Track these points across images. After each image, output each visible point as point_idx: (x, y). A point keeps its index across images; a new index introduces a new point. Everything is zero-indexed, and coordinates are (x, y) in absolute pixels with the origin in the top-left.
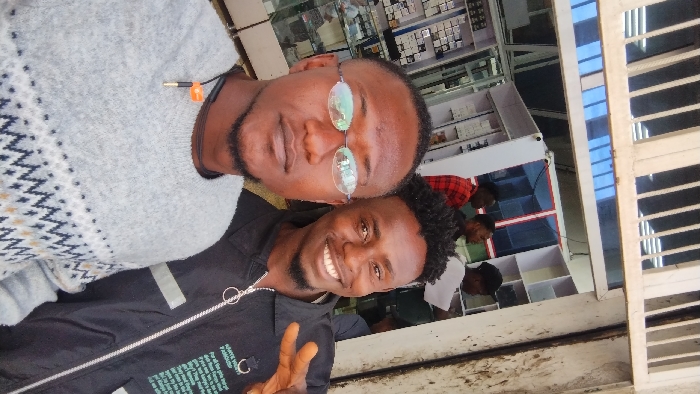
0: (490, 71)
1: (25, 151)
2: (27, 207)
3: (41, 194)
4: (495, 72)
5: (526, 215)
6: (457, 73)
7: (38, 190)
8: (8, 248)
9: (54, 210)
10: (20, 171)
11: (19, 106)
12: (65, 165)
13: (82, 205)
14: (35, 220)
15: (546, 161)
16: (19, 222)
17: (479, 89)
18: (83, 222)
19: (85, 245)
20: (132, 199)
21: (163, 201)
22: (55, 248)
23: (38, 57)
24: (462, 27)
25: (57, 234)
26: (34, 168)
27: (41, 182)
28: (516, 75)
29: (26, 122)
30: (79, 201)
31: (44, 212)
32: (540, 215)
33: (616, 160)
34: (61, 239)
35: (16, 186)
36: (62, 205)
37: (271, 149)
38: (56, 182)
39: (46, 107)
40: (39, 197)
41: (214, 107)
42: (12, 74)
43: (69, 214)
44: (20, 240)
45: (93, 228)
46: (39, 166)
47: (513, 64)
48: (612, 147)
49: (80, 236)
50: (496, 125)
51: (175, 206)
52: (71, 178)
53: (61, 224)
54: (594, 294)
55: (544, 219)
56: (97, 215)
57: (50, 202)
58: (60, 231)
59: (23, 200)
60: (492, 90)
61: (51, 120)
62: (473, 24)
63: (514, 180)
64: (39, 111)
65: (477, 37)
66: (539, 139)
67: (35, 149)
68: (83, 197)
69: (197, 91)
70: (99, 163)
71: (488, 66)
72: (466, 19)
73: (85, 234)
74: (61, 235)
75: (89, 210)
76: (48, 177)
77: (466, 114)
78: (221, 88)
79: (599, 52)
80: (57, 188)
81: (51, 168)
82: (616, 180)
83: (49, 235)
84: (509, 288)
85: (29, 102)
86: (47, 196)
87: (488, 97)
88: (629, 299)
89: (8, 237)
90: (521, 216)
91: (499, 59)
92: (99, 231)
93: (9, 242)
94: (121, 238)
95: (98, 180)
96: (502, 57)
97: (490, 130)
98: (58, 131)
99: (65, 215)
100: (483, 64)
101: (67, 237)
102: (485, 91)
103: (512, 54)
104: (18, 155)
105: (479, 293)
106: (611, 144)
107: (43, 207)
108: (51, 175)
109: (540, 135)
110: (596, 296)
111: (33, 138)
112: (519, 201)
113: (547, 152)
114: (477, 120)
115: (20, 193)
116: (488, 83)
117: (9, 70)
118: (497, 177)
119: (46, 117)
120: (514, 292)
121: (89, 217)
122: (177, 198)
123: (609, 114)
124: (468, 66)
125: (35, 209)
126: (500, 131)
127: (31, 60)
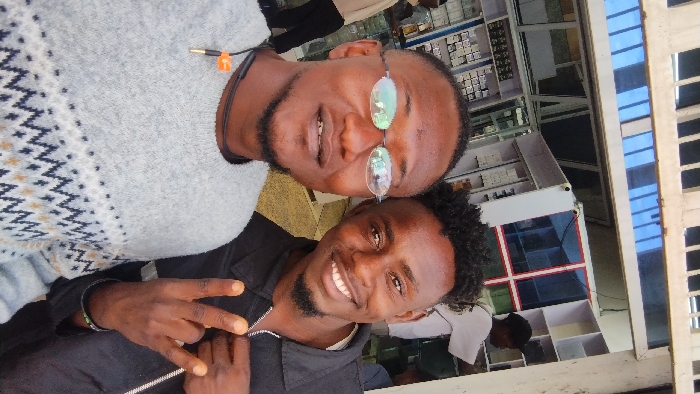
0: (515, 122)
1: (35, 110)
2: (38, 175)
3: (52, 161)
4: (521, 122)
5: (554, 266)
6: (481, 122)
7: (48, 157)
8: (15, 221)
9: (66, 181)
10: (31, 133)
11: (29, 58)
12: (78, 133)
13: (96, 177)
14: (45, 191)
15: (576, 212)
16: (28, 191)
17: (505, 138)
18: (96, 197)
19: (97, 223)
20: (149, 175)
21: (182, 182)
22: (64, 225)
23: (49, 8)
24: (488, 76)
25: (68, 208)
26: (44, 131)
27: (52, 148)
28: (542, 125)
29: (36, 77)
30: (93, 173)
31: (55, 183)
32: (569, 268)
33: (664, 209)
34: (72, 214)
35: (27, 151)
36: (74, 176)
37: (303, 141)
38: (69, 150)
39: (57, 61)
40: (50, 165)
41: (244, 85)
42: (21, 23)
43: (81, 187)
44: (29, 213)
45: (107, 203)
46: (50, 130)
47: (540, 115)
48: (660, 195)
49: (92, 212)
50: (522, 174)
51: (194, 189)
52: (85, 146)
53: (73, 197)
54: (634, 353)
55: (573, 272)
56: (111, 190)
57: (62, 172)
58: (71, 205)
59: (34, 167)
60: (518, 139)
61: (62, 76)
62: (499, 74)
63: (541, 231)
64: (50, 65)
65: (503, 87)
66: (567, 189)
67: (46, 108)
68: (98, 168)
69: (225, 61)
70: (115, 132)
71: (513, 116)
72: (492, 68)
73: (97, 210)
74: (73, 210)
75: (103, 184)
76: (59, 144)
77: (492, 162)
78: (251, 63)
79: (646, 97)
80: (69, 157)
81: (62, 134)
82: (664, 231)
83: (59, 209)
84: (536, 342)
85: (39, 54)
86: (59, 165)
87: (514, 145)
88: (676, 360)
89: (16, 208)
90: (548, 268)
91: (526, 109)
92: (112, 208)
93: (17, 215)
94: (135, 218)
95: (113, 152)
96: (529, 106)
97: (516, 179)
98: (70, 90)
99: (77, 188)
100: (508, 113)
101: (78, 212)
102: (512, 140)
103: (539, 104)
104: (28, 114)
105: (506, 346)
106: (658, 192)
107: (54, 177)
108: (62, 142)
109: (569, 185)
110: (635, 355)
111: (43, 95)
112: (545, 252)
113: (576, 203)
114: (503, 169)
115: (30, 159)
116: (513, 132)
117: (18, 19)
118: (523, 226)
119: (57, 73)
120: (541, 348)
121: (102, 191)
122: (197, 180)
123: (657, 160)
124: (494, 116)
125: (45, 179)
126: (527, 180)
127: (41, 9)
